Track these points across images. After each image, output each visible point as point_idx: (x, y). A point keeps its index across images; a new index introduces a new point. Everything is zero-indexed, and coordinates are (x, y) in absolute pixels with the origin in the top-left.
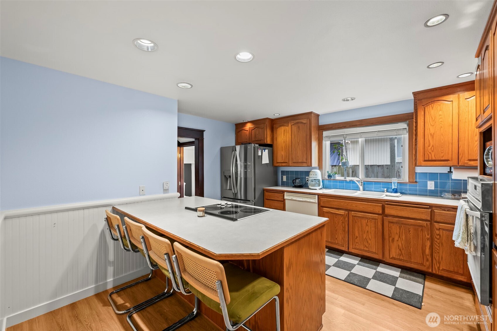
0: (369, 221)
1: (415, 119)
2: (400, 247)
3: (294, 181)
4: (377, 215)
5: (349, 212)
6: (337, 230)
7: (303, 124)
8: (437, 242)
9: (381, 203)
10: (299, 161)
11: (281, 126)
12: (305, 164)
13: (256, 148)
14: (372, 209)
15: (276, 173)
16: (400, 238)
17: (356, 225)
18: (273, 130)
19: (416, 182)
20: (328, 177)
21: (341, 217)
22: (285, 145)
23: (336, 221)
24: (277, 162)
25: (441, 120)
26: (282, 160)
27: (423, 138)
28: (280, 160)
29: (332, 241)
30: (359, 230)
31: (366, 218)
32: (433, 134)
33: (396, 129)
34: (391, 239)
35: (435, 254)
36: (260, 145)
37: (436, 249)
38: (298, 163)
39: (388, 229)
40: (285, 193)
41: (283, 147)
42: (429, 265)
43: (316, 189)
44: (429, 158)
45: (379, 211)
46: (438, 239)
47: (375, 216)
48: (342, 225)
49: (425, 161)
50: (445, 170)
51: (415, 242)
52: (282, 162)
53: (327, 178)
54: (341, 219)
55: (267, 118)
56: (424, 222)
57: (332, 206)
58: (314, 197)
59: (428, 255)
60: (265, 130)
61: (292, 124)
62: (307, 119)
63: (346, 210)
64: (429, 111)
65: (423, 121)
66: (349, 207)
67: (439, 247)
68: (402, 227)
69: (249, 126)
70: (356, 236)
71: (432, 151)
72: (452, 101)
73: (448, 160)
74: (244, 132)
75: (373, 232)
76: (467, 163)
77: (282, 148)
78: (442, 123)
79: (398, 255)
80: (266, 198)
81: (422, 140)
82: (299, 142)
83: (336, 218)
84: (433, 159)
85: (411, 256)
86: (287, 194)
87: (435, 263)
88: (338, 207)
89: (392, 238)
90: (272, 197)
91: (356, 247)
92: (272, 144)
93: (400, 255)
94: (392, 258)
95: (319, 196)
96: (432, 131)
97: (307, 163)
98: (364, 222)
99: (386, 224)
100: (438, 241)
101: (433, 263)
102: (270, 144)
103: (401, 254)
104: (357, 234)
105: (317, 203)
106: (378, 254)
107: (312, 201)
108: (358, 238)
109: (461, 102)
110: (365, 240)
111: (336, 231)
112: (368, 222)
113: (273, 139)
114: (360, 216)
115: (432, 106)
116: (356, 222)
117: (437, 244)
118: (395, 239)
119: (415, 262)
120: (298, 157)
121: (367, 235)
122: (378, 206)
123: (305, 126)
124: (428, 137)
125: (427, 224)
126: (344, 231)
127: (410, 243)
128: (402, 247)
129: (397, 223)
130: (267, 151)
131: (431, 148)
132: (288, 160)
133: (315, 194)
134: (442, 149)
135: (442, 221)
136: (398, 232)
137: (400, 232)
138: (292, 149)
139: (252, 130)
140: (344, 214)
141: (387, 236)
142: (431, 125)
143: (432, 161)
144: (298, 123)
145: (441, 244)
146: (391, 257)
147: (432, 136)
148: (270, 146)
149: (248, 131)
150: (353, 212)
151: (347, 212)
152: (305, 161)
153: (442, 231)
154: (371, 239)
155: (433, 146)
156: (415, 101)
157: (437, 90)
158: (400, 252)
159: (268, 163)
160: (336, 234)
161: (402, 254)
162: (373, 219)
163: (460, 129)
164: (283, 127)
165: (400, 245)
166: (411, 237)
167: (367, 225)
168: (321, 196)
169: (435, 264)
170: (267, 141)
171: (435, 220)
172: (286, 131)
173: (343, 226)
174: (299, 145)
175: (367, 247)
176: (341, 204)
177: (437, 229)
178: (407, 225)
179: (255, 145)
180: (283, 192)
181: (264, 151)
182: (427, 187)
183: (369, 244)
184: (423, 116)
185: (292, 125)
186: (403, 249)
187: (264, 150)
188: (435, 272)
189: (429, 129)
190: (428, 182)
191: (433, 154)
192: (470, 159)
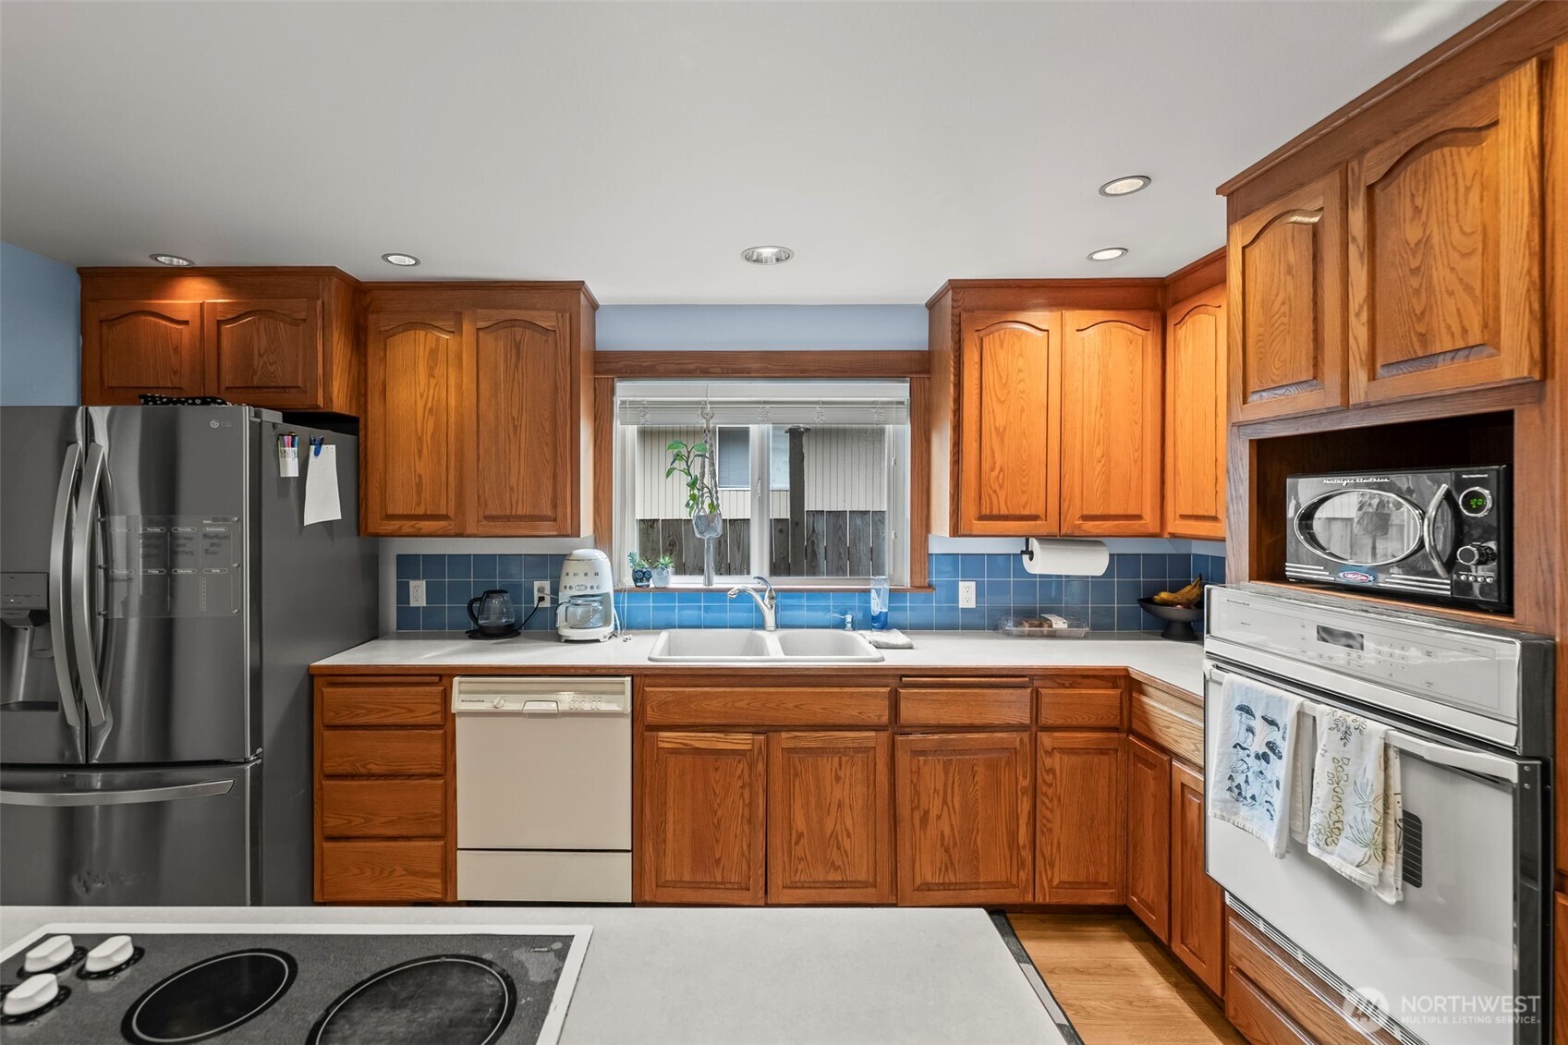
0: (847, 758)
1: (955, 375)
2: (946, 839)
3: (476, 605)
4: (872, 734)
5: (770, 734)
6: (719, 824)
7: (538, 335)
8: (1048, 797)
9: (885, 681)
10: (520, 512)
11: (411, 326)
12: (546, 527)
13: (267, 432)
14: (855, 713)
15: (370, 567)
16: (945, 807)
17: (797, 783)
18: (359, 339)
19: (930, 586)
20: (636, 580)
21: (739, 762)
22: (437, 426)
23: (717, 782)
24: (390, 511)
25: (1021, 386)
26: (419, 504)
27: (976, 441)
28: (401, 502)
29: (699, 878)
30: (808, 803)
31: (836, 751)
32: (1001, 430)
33: (873, 403)
34: (917, 816)
35: (1044, 839)
36: (291, 417)
37: (1045, 821)
38: (508, 518)
39: (908, 781)
40: (456, 680)
41: (428, 438)
42: (1027, 880)
43: (598, 641)
44: (991, 510)
45: (879, 717)
46: (1050, 785)
47: (867, 738)
48: (742, 795)
49: (982, 518)
50: (1011, 546)
51: (989, 811)
52: (420, 511)
53: (632, 584)
54: (739, 772)
55: (331, 272)
56: (1015, 735)
57: (699, 721)
58: (618, 688)
59: (1024, 846)
60: (319, 334)
61: (481, 324)
62: (558, 311)
63: (757, 729)
64: (993, 352)
65: (977, 382)
66: (770, 716)
67: (1051, 811)
68: (954, 764)
69: (192, 297)
70: (797, 831)
71: (1001, 487)
72: (1048, 331)
73: (1034, 518)
74: (156, 325)
75: (860, 802)
76: (1079, 526)
77: (420, 440)
78: (1024, 396)
79: (940, 869)
80: (330, 717)
81: (975, 445)
82: (515, 415)
83: (717, 769)
84: (1002, 513)
85: (978, 861)
86: (464, 687)
87: (1043, 869)
88: (723, 721)
89: (922, 813)
90: (370, 711)
91: (797, 879)
92: (353, 414)
93: (946, 870)
94: (918, 889)
95: (637, 680)
96: (1000, 422)
97: (555, 520)
98: (827, 766)
99: (903, 759)
100: (1050, 792)
101: (1037, 870)
102: (347, 413)
103: (949, 866)
104: (800, 823)
105: (630, 716)
106: (875, 887)
107: (604, 706)
108: (805, 841)
109: (1068, 338)
110: (832, 839)
111: (718, 827)
112: (843, 766)
113: (360, 387)
114: (814, 745)
115: (1002, 337)
116: (796, 774)
117: (1047, 801)
118: (931, 814)
119: (988, 882)
120: (512, 489)
121: (839, 818)
122: (876, 695)
123: (547, 341)
124: (990, 439)
125: (1021, 741)
126: (749, 822)
127: (976, 816)
128: (951, 838)
129: (939, 750)
130: (329, 451)
131: (998, 476)
132: (452, 503)
133: (620, 672)
134: (1025, 481)
135: (1060, 722)
136: (940, 787)
137: (945, 784)
138: (481, 451)
139: (220, 323)
140: (749, 747)
141: (904, 811)
142: (999, 400)
143: (998, 520)
144: (512, 323)
145: (1055, 802)
146: (918, 882)
147: (1001, 434)
148: (344, 425)
149: (186, 323)
150: (784, 735)
151: (762, 737)
152: (549, 513)
153: (1058, 755)
154: (851, 831)
155: (1001, 469)
156: (955, 311)
157: (1009, 287)
158: (945, 858)
159: (340, 518)
160: (717, 841)
161: (952, 864)
162: (857, 750)
163: (1065, 421)
164: (422, 333)
165: (947, 831)
166: (979, 797)
167: (838, 779)
168: (648, 680)
169: (1043, 874)
170: (328, 398)
171: (1043, 722)
172: (441, 356)
173: (747, 801)
174: (515, 433)
175: (839, 867)
176: (737, 704)
177: (1046, 752)
178: (967, 755)
179: (258, 415)
180: (442, 677)
181: (317, 453)
182: (956, 601)
183: (846, 852)
184: (977, 366)
185: (478, 329)
186: (955, 844)
187: (313, 447)
188: (1041, 900)
189: (993, 411)
190: (960, 583)
191: (1002, 495)
192: (1085, 513)
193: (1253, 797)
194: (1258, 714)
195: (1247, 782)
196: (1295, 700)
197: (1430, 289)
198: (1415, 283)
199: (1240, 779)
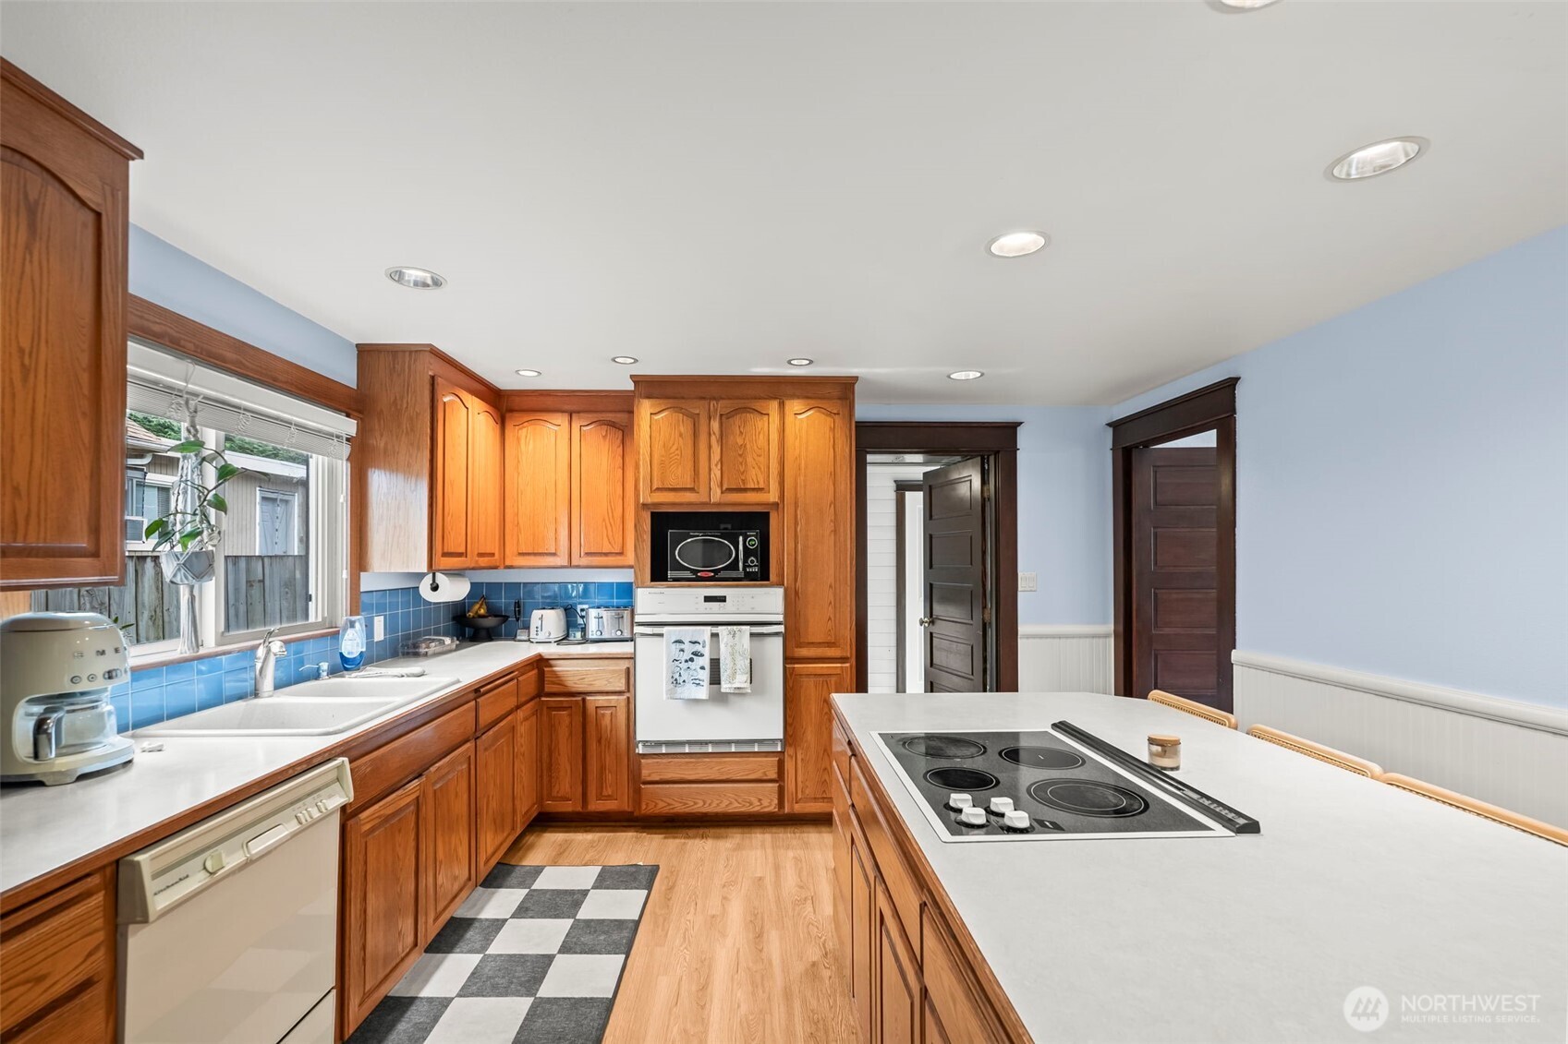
1: (431, 429)
2: (495, 813)
16: (495, 787)
23: (400, 845)
27: (442, 489)
32: (452, 482)
57: (386, 785)
58: (332, 775)
64: (449, 416)
65: (442, 439)
71: (452, 529)
72: (468, 409)
76: (477, 561)
84: (452, 551)
94: (486, 864)
96: (452, 476)
97: (97, 555)
106: (471, 880)
109: (475, 418)
118: (490, 797)
128: (496, 810)
131: (451, 521)
133: (333, 753)
136: (493, 772)
142: (451, 457)
146: (485, 859)
147: (452, 486)
150: (433, 769)
155: (452, 515)
156: (430, 372)
165: (495, 807)
167: (457, 795)
175: (457, 877)
176: (410, 752)
182: (373, 637)
184: (443, 425)
190: (376, 618)
192: (480, 552)
193: (684, 681)
194: (686, 642)
195: (680, 675)
196: (708, 629)
197: (746, 465)
198: (741, 460)
199: (677, 676)
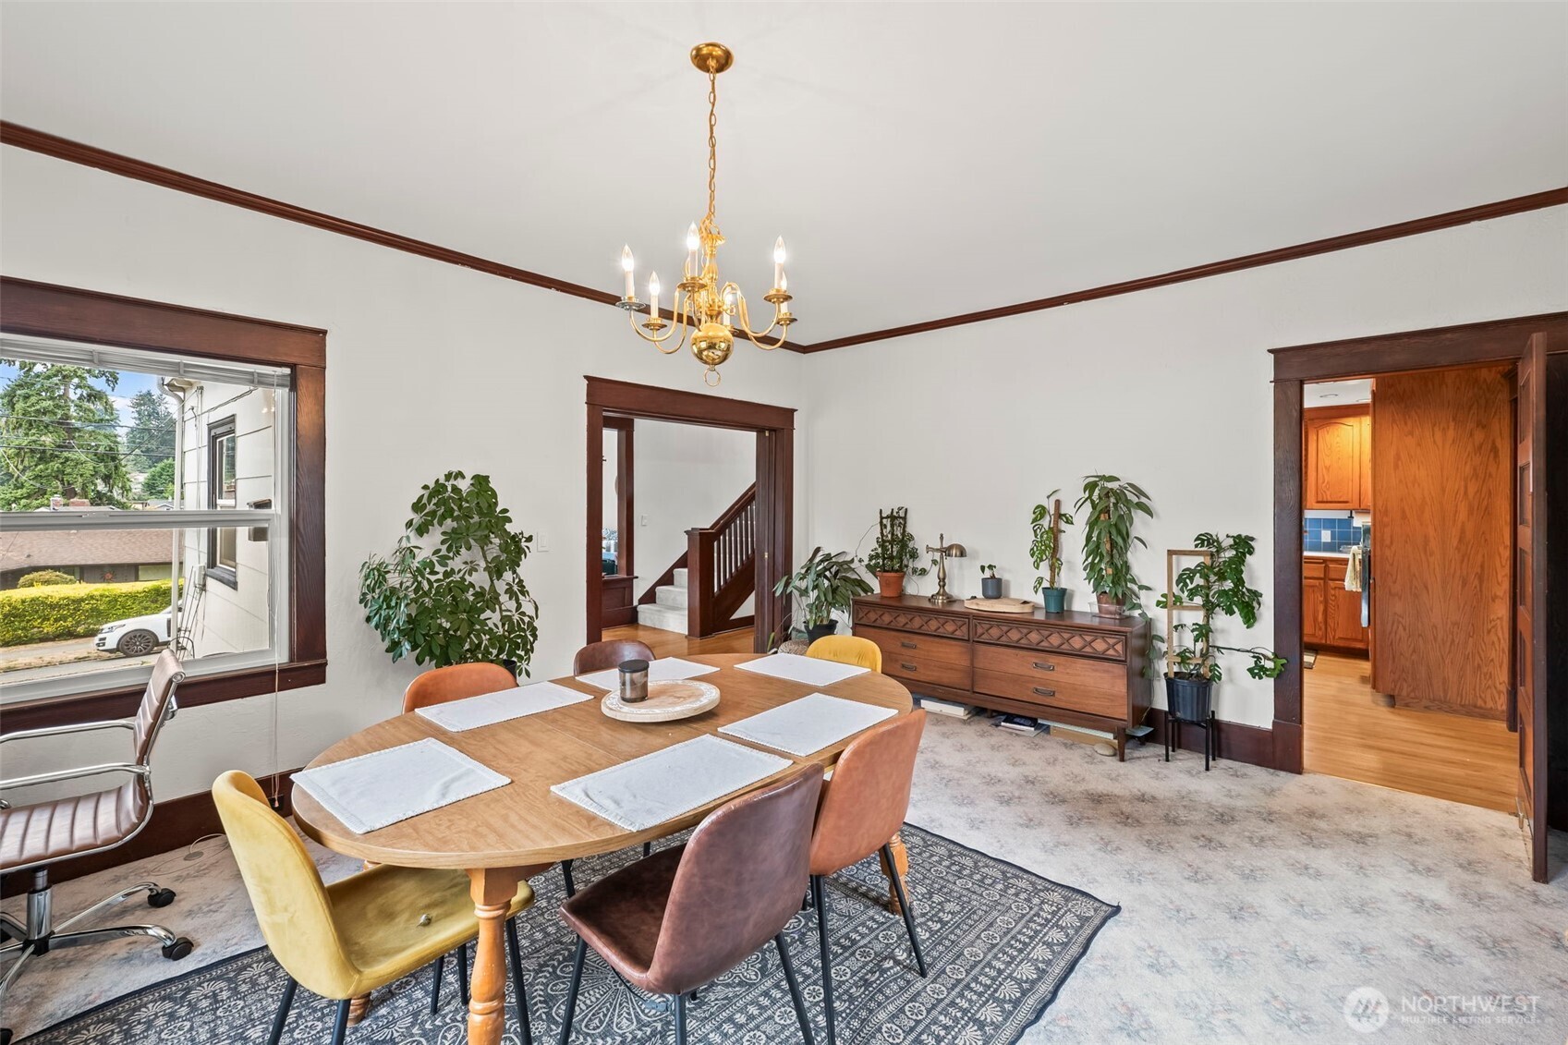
19: (1306, 532)
25: (1338, 449)
35: (1330, 620)
37: (1331, 614)
42: (1322, 635)
44: (1323, 499)
49: (1318, 502)
50: (1344, 515)
56: (1316, 581)
59: (1321, 623)
67: (1334, 610)
71: (1327, 489)
72: (1352, 426)
73: (1347, 502)
78: (1340, 453)
81: (1314, 474)
84: (1328, 500)
87: (1330, 631)
96: (1327, 463)
100: (1334, 603)
109: (1363, 429)
115: (1328, 430)
117: (1332, 607)
124: (1322, 471)
125: (1319, 583)
131: (1326, 485)
134: (1340, 487)
142: (1326, 455)
143: (1327, 503)
145: (1337, 607)
147: (1328, 469)
155: (1328, 482)
157: (1333, 409)
171: (1330, 577)
182: (1321, 538)
188: (1329, 643)
189: (1324, 460)
191: (1328, 493)
